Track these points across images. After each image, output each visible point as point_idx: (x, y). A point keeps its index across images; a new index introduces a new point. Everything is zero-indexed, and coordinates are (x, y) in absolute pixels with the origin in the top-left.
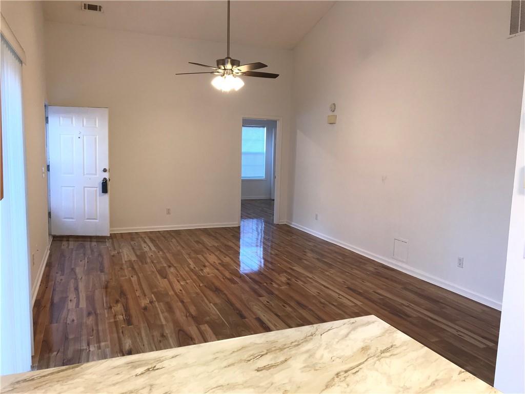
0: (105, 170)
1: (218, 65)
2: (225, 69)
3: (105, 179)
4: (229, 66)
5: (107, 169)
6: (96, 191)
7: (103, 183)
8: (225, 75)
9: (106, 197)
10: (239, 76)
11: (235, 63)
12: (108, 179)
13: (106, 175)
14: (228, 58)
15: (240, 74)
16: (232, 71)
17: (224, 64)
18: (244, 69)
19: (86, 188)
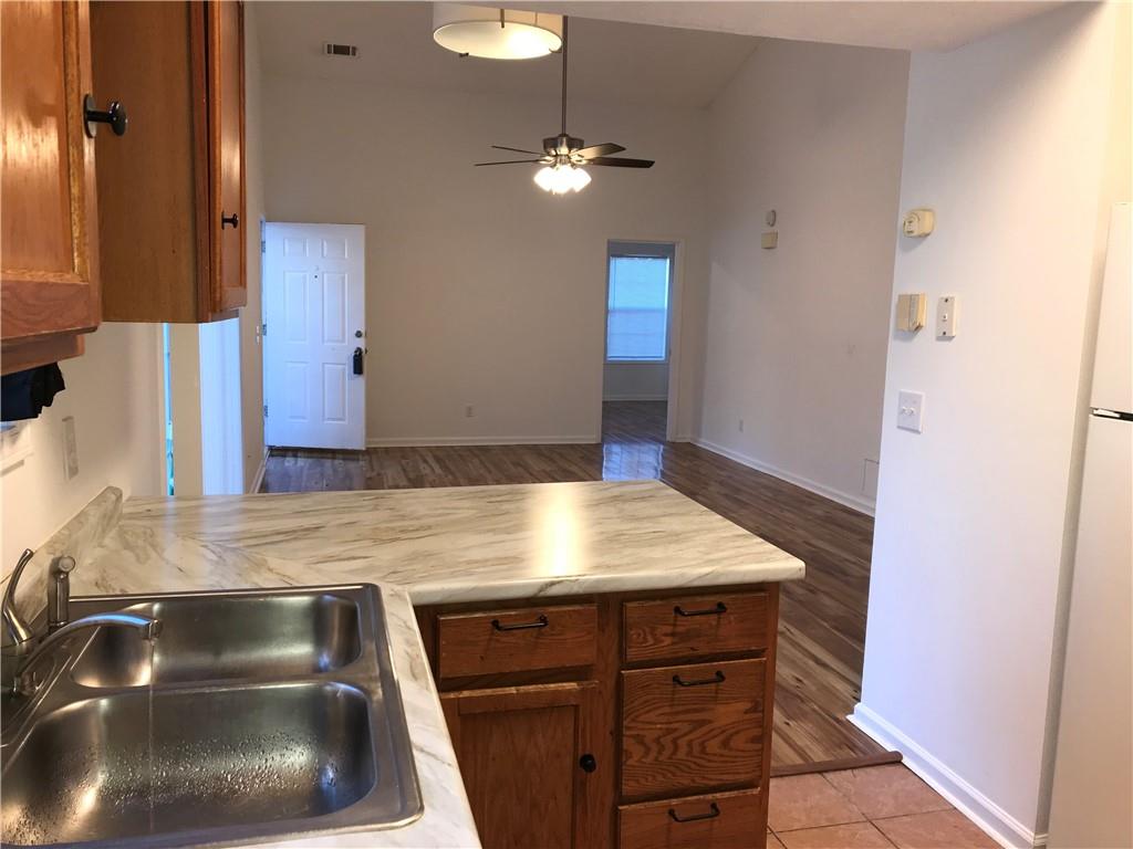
0: (359, 334)
1: (545, 147)
2: (557, 155)
3: (359, 349)
4: (564, 150)
5: (363, 331)
6: (344, 369)
7: (355, 356)
8: (558, 165)
9: (361, 381)
10: (582, 167)
11: (575, 144)
12: (363, 349)
13: (361, 343)
14: (564, 135)
15: (584, 162)
16: (569, 158)
17: (555, 147)
18: (589, 153)
19: (326, 366)
